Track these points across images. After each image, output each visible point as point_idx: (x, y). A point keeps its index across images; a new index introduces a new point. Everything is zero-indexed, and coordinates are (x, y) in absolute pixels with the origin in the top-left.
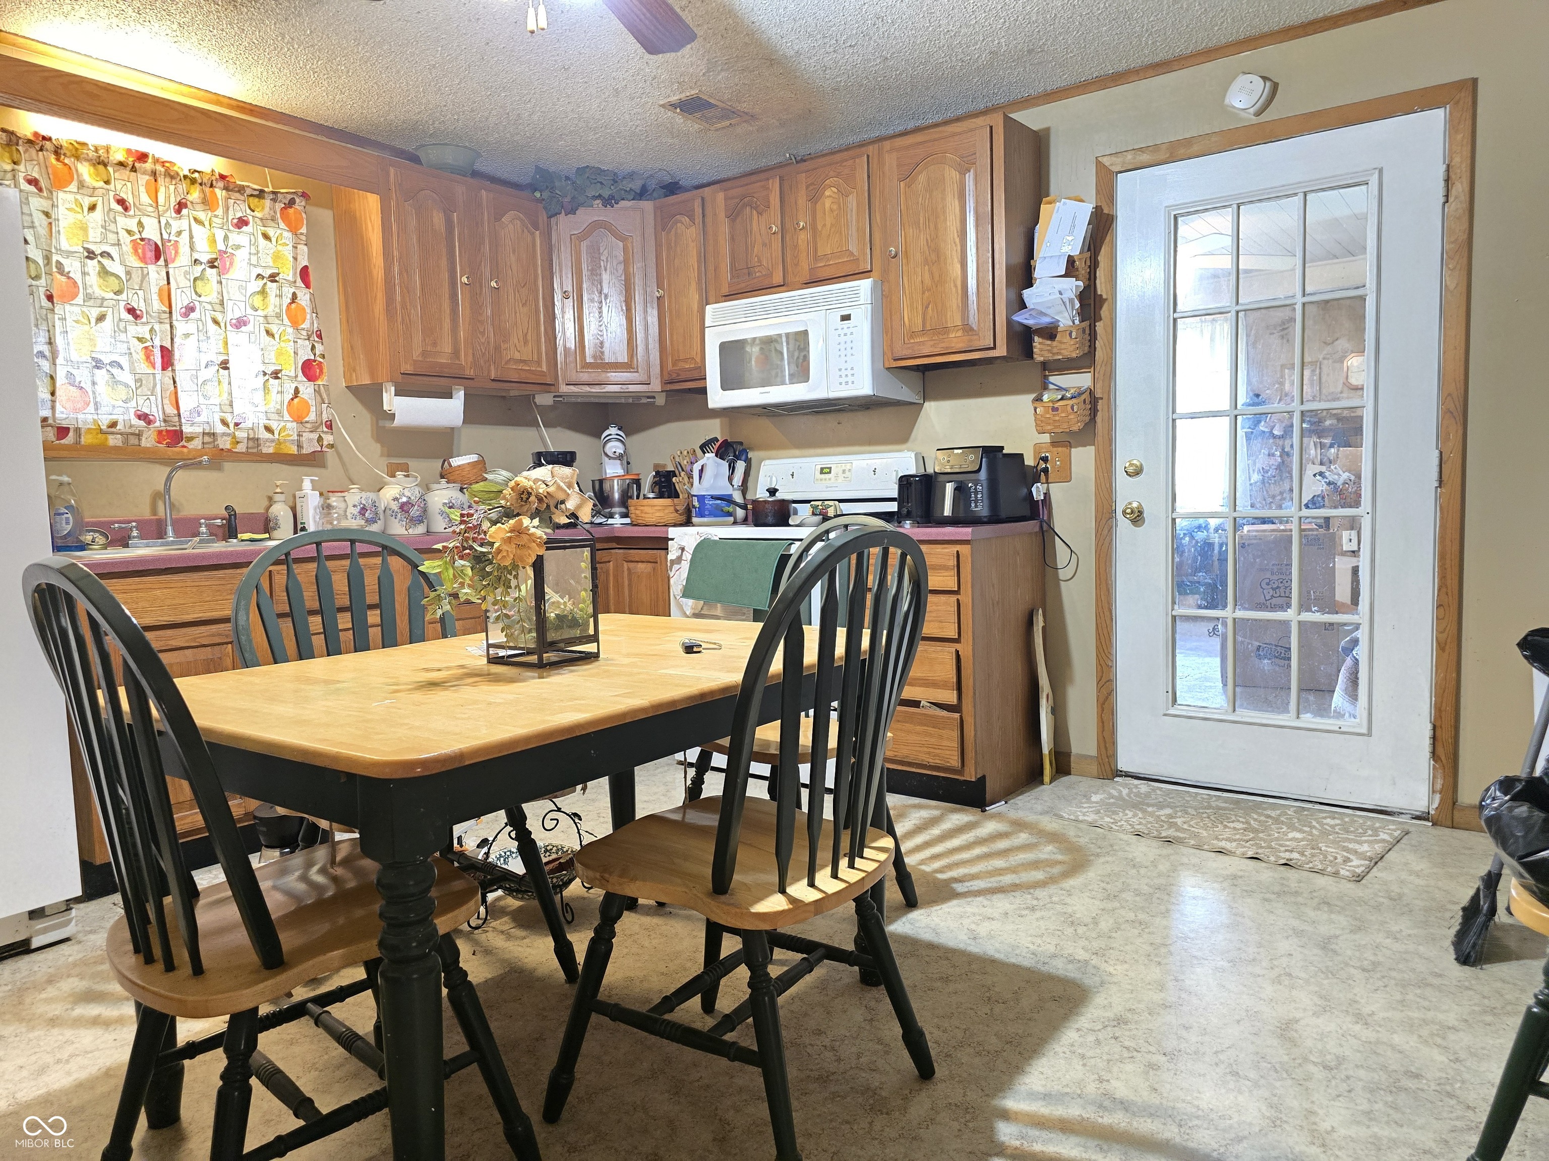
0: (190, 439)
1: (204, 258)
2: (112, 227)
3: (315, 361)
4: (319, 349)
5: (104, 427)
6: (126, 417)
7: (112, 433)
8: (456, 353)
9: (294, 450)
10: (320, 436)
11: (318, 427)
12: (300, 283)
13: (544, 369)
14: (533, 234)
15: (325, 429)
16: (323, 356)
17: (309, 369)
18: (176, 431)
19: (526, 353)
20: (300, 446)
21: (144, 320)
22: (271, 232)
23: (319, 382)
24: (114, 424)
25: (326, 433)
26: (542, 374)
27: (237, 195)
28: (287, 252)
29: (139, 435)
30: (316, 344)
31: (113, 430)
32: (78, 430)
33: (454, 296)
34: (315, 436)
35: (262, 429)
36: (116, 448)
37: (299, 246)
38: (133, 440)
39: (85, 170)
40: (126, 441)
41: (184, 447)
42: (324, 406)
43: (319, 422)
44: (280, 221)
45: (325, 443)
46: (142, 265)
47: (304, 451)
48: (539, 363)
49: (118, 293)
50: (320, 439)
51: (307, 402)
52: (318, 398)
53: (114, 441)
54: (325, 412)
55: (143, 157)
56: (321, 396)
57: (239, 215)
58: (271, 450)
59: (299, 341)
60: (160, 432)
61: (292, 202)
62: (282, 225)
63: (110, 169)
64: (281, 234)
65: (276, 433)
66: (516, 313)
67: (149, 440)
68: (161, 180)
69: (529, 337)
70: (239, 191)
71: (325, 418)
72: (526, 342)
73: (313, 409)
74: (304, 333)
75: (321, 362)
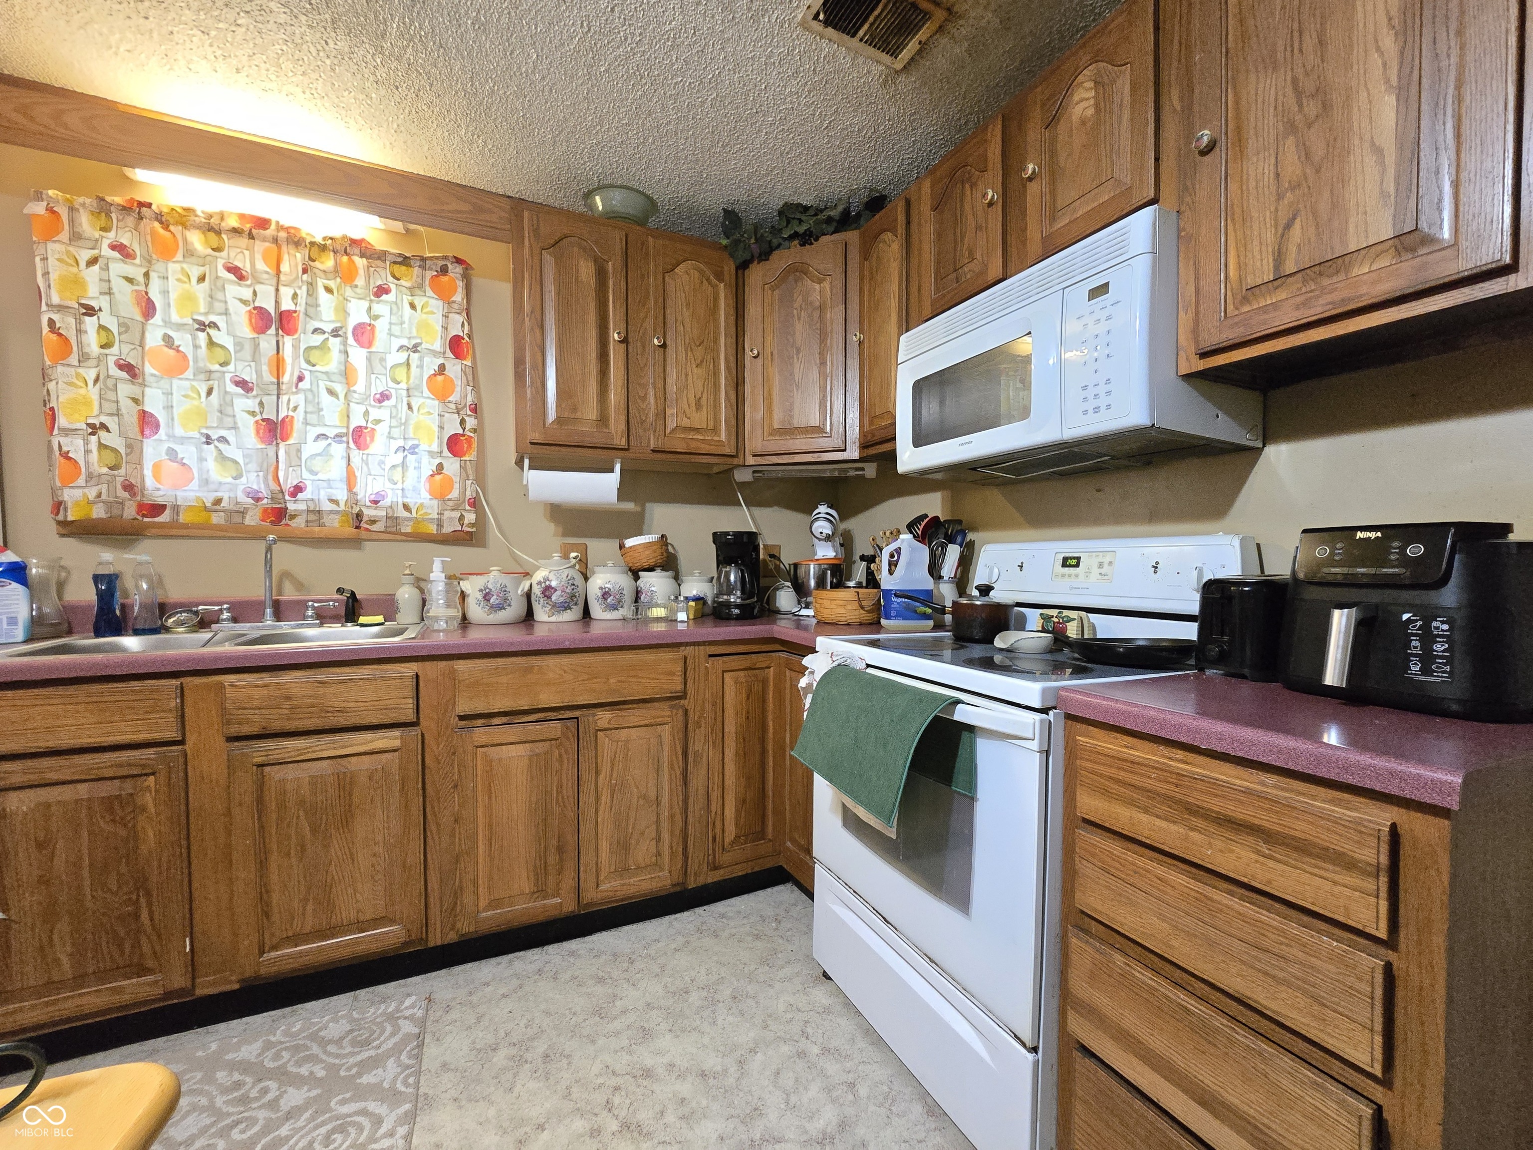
0: (293, 517)
1: (328, 328)
2: (219, 295)
3: (463, 435)
4: (471, 422)
5: (208, 504)
6: (232, 495)
7: (216, 511)
8: (603, 420)
9: (433, 529)
10: (462, 515)
11: (460, 505)
12: (449, 354)
13: (723, 437)
14: (715, 287)
15: (468, 507)
16: (475, 431)
17: (456, 444)
18: (281, 508)
19: (699, 419)
20: (440, 525)
21: (254, 393)
22: (419, 301)
23: (467, 458)
24: (218, 501)
25: (469, 511)
26: (720, 443)
27: (379, 263)
28: (436, 322)
29: (243, 513)
30: (467, 418)
31: (217, 507)
32: (176, 508)
33: (603, 356)
34: (457, 514)
35: (401, 507)
36: (218, 527)
37: (451, 315)
38: (237, 519)
39: (196, 239)
40: (229, 519)
41: (287, 525)
42: (469, 482)
43: (462, 500)
44: (428, 288)
45: (466, 522)
46: (256, 335)
47: (444, 531)
48: (715, 430)
49: (224, 364)
50: (461, 518)
51: (451, 479)
52: (464, 474)
53: (217, 519)
54: (468, 489)
55: (263, 223)
56: (466, 472)
57: (379, 283)
58: (408, 530)
59: (447, 415)
60: (265, 510)
61: (444, 270)
62: (430, 292)
63: (224, 236)
64: (427, 302)
65: (414, 512)
66: (687, 375)
67: (252, 519)
68: (284, 248)
69: (704, 402)
70: (379, 258)
71: (469, 494)
72: (698, 406)
73: (457, 486)
74: (453, 406)
75: (471, 437)
